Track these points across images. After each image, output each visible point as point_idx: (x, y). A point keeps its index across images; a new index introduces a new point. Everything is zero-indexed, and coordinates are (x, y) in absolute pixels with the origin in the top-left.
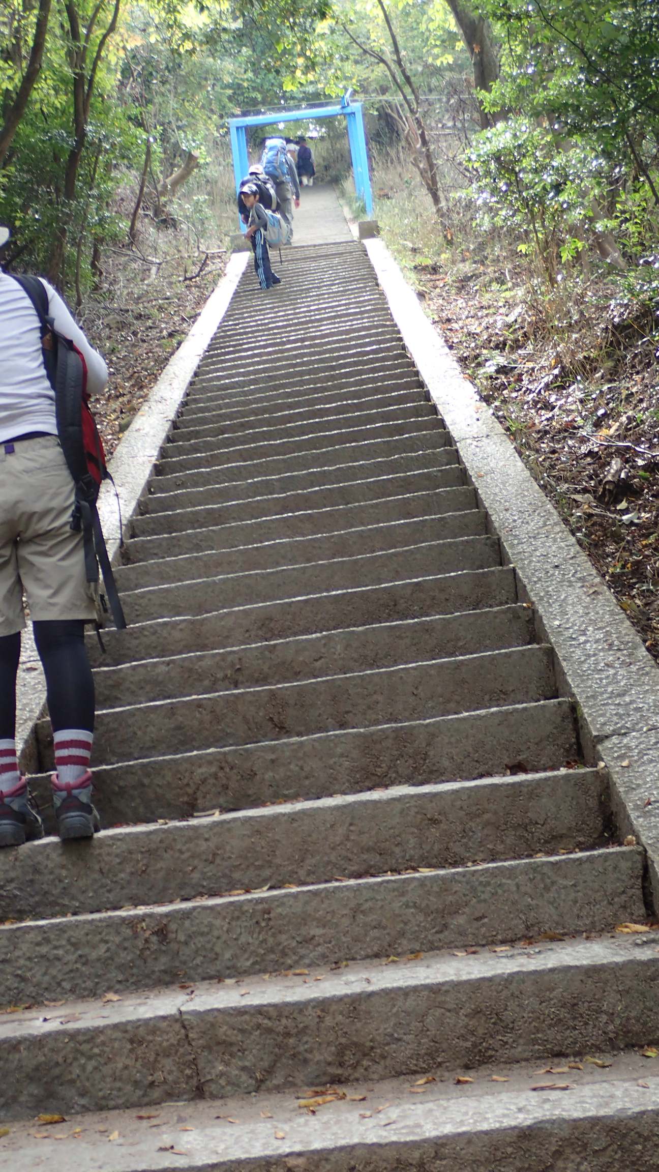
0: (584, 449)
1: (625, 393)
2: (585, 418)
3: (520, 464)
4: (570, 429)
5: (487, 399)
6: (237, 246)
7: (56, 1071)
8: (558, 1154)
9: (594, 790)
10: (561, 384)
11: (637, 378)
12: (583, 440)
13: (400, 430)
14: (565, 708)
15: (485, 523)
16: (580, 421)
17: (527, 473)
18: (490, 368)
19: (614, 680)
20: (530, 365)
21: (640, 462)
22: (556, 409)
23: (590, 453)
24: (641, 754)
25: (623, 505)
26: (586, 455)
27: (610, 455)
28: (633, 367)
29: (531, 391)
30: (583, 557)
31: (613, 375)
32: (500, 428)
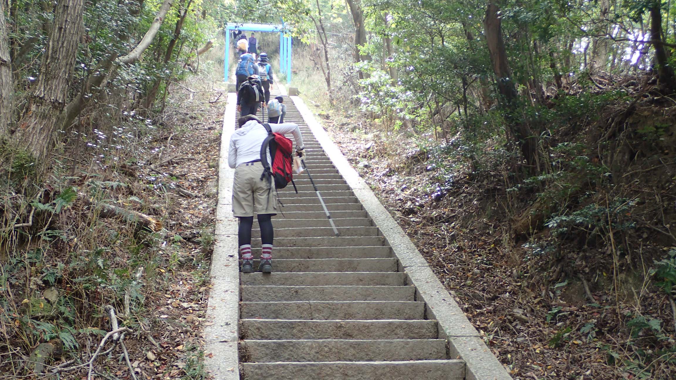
0: (397, 198)
1: (413, 181)
2: (398, 188)
3: (376, 199)
4: (392, 191)
5: (361, 176)
6: (231, 89)
7: (279, 312)
8: (396, 328)
9: (403, 277)
10: (389, 175)
11: (418, 176)
12: (397, 195)
13: (330, 182)
14: (395, 260)
15: (366, 215)
16: (396, 188)
17: (379, 202)
18: (361, 165)
19: (409, 255)
20: (377, 166)
21: (417, 204)
22: (387, 184)
23: (400, 199)
24: (416, 271)
25: (411, 216)
26: (399, 200)
27: (407, 200)
28: (416, 172)
29: (378, 176)
30: (399, 227)
31: (409, 174)
32: (368, 187)
